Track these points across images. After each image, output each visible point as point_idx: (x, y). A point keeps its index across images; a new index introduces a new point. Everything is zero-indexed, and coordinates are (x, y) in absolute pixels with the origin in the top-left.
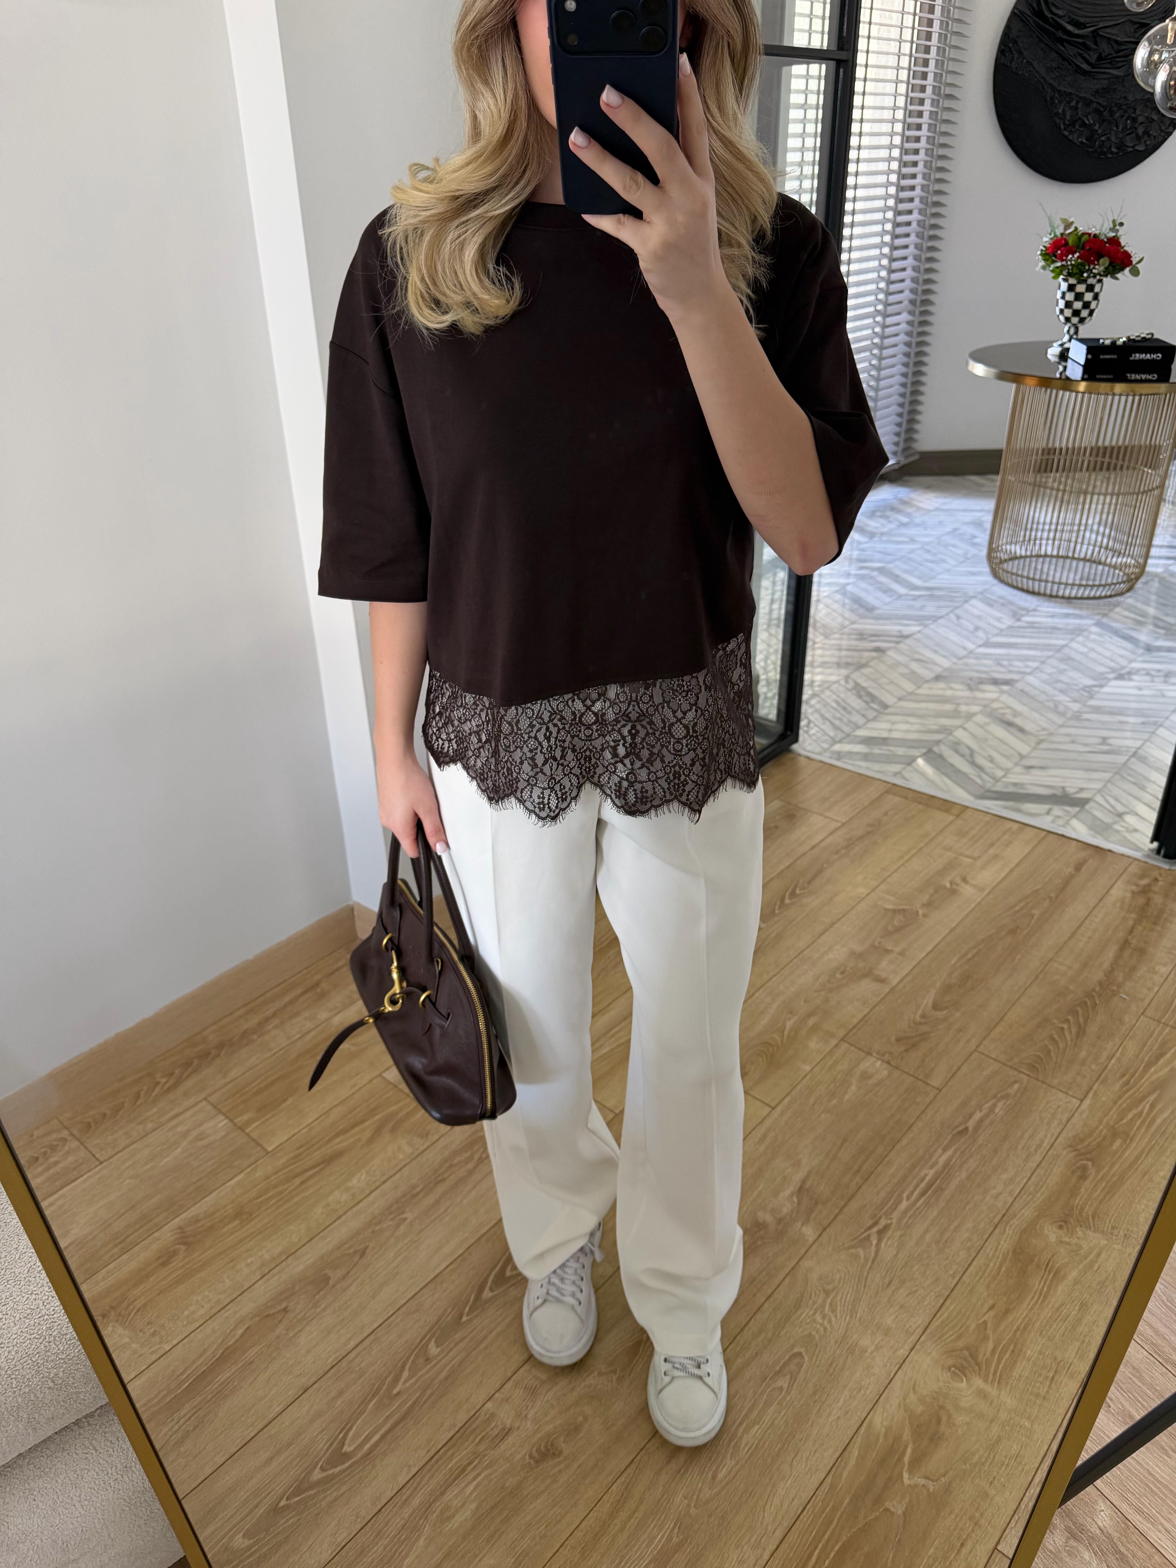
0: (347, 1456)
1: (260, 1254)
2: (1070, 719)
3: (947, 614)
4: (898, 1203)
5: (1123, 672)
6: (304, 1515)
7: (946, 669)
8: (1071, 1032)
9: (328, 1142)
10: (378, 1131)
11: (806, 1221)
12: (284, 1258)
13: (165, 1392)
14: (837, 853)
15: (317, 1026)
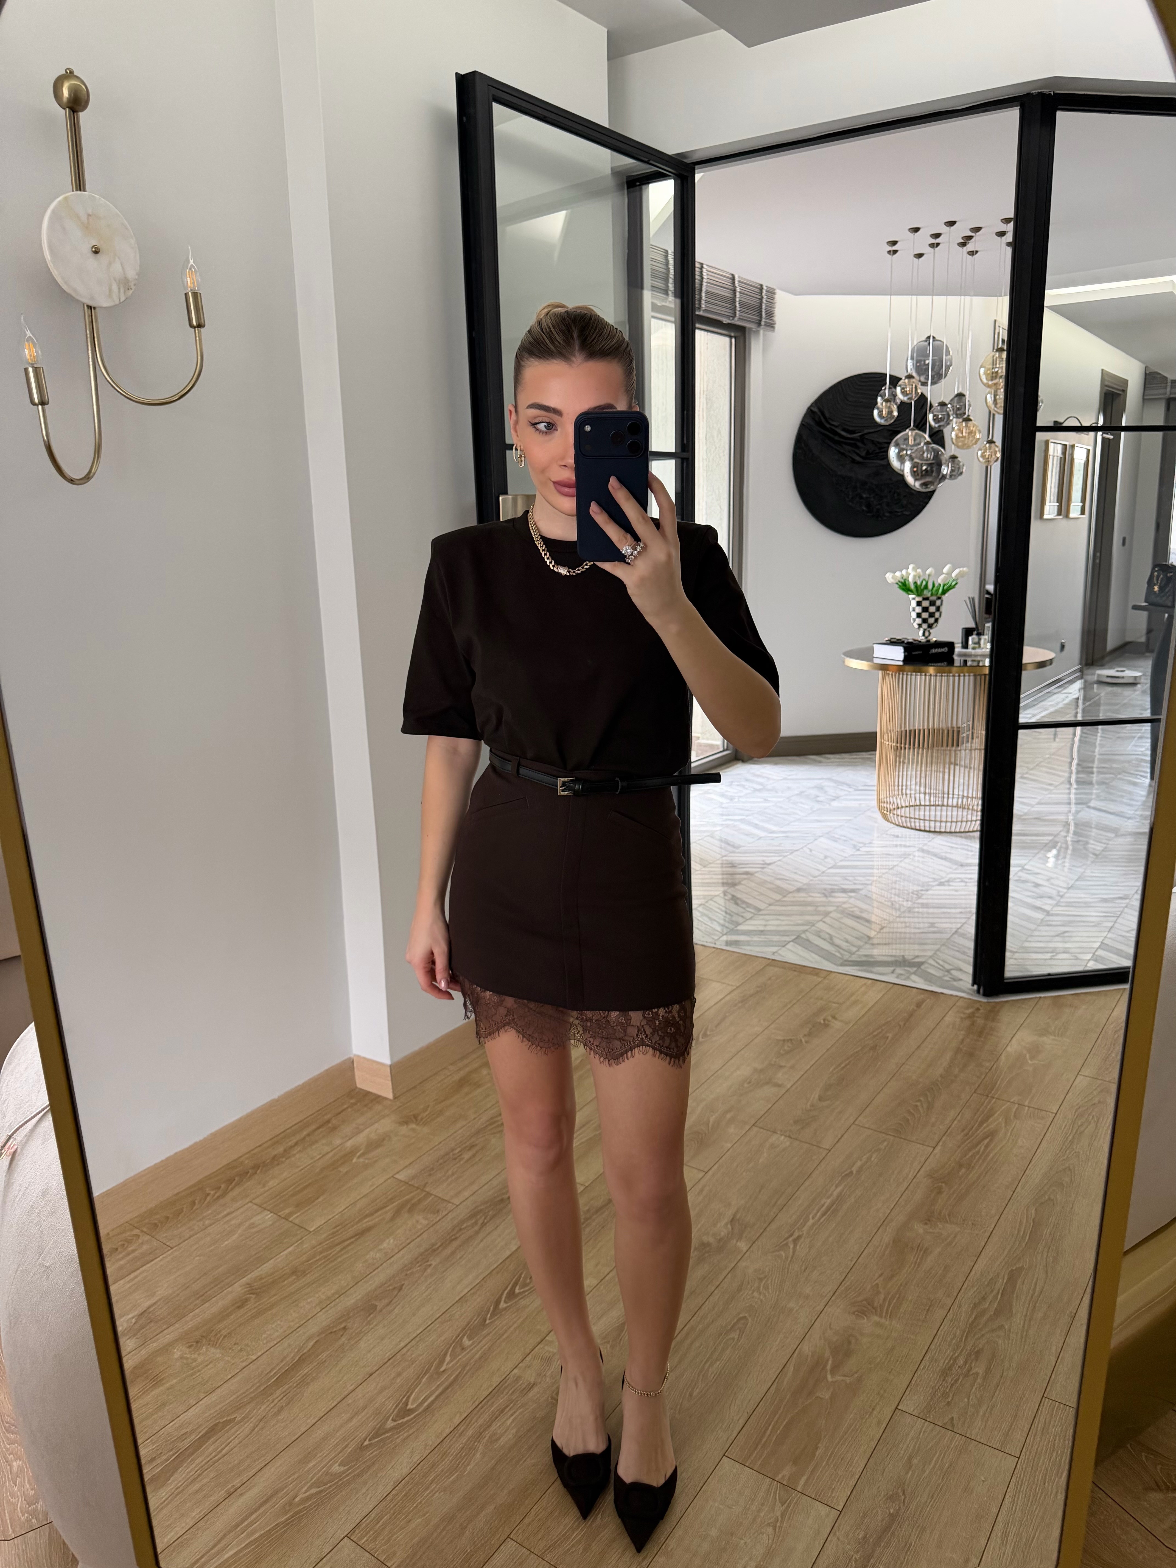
0: (411, 1411)
1: (317, 1295)
2: (904, 912)
3: (802, 848)
4: (807, 1220)
5: (943, 880)
6: (384, 1449)
7: (805, 884)
8: (923, 1107)
9: (358, 1222)
10: (398, 1212)
11: (740, 1238)
12: (337, 1296)
13: (258, 1385)
14: (736, 1005)
15: (335, 1149)
